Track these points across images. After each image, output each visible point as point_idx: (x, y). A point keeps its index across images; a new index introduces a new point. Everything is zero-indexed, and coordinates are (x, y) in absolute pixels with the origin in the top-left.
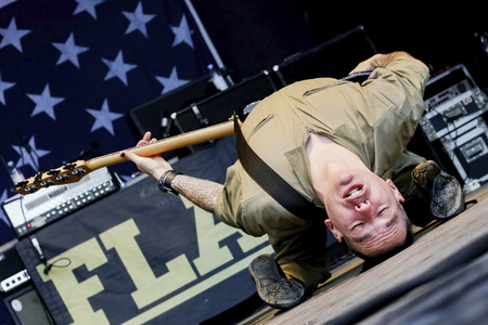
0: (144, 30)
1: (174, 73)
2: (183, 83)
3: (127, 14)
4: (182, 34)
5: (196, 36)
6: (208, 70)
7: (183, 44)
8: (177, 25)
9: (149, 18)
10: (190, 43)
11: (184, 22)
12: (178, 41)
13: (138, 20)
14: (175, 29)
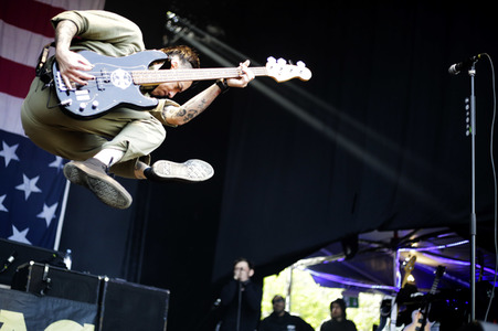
0: (27, 194)
1: (25, 232)
2: (27, 242)
3: (25, 177)
4: (48, 213)
5: (55, 221)
6: (66, 252)
7: (44, 220)
8: (49, 206)
9: (36, 190)
10: (48, 222)
11: (54, 207)
12: (42, 215)
13: (29, 186)
14: (45, 207)
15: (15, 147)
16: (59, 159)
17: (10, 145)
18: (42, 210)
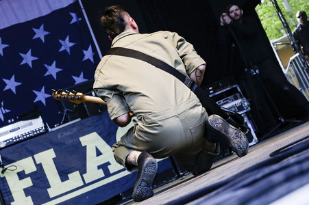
0: (68, 51)
1: (82, 75)
2: (84, 80)
3: (61, 41)
7: (88, 60)
8: (87, 49)
9: (72, 44)
11: (90, 48)
12: (86, 58)
13: (67, 45)
14: (85, 52)
15: (42, 27)
16: (73, 15)
17: (38, 28)
18: (84, 55)
